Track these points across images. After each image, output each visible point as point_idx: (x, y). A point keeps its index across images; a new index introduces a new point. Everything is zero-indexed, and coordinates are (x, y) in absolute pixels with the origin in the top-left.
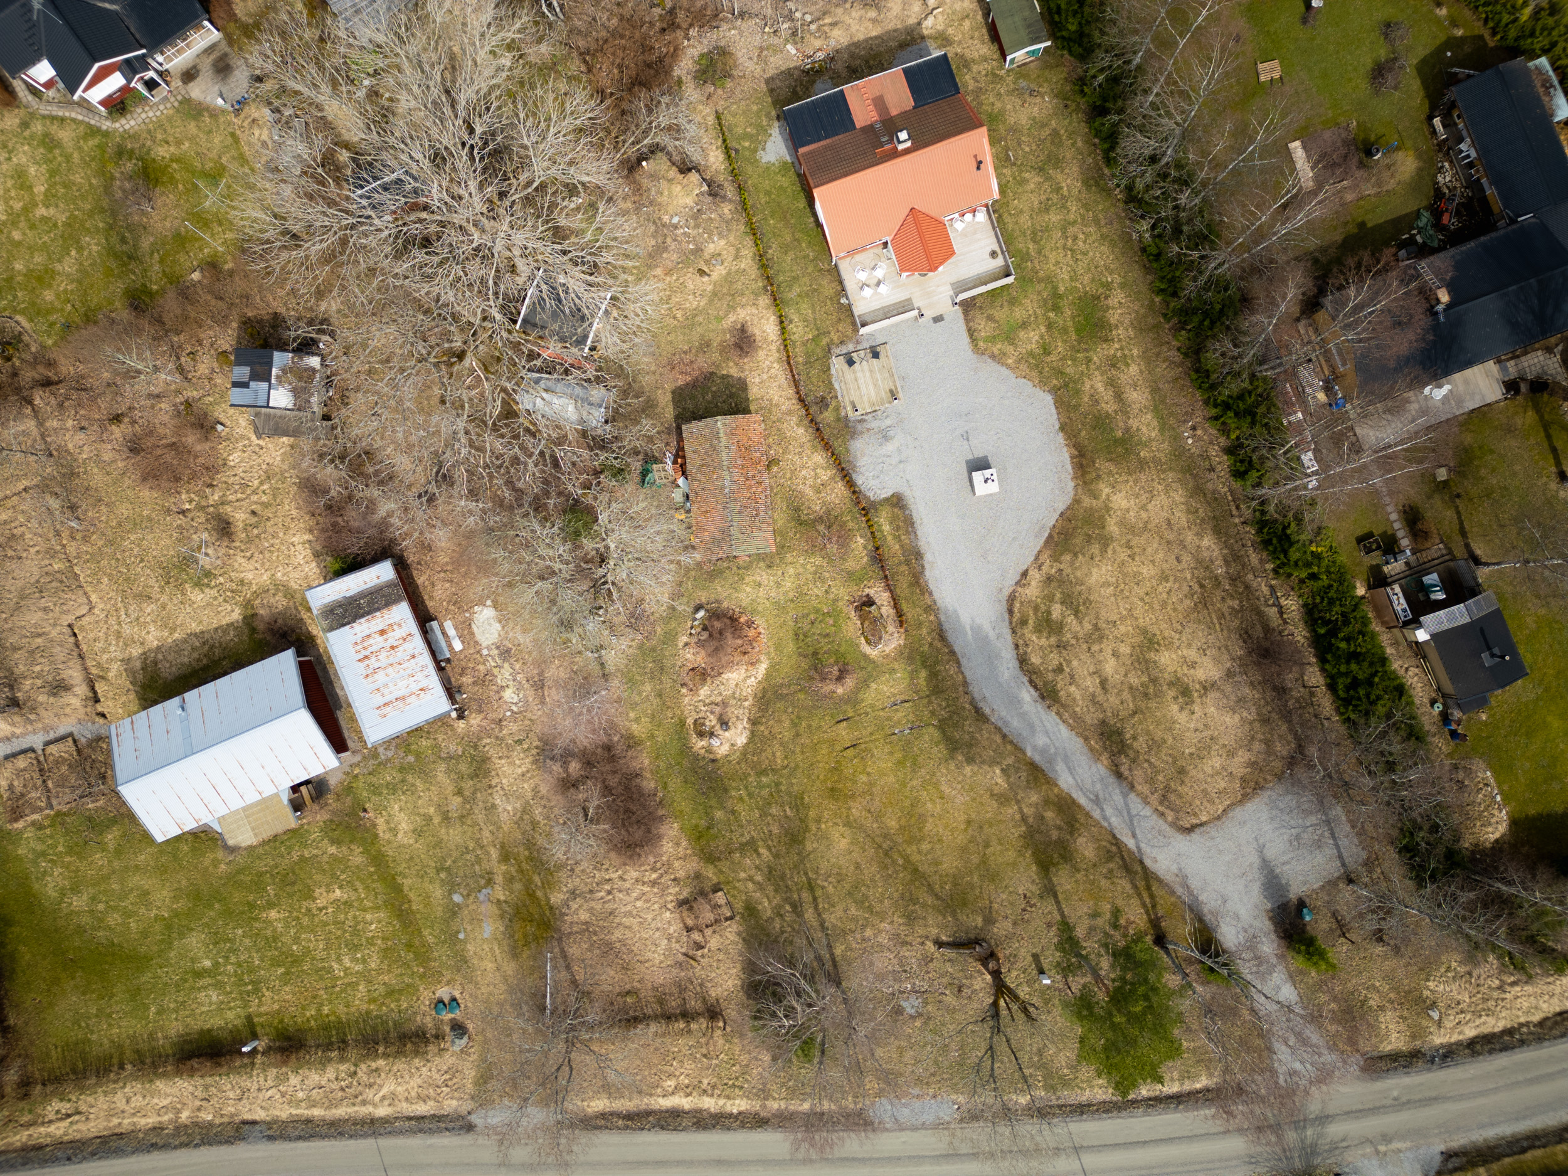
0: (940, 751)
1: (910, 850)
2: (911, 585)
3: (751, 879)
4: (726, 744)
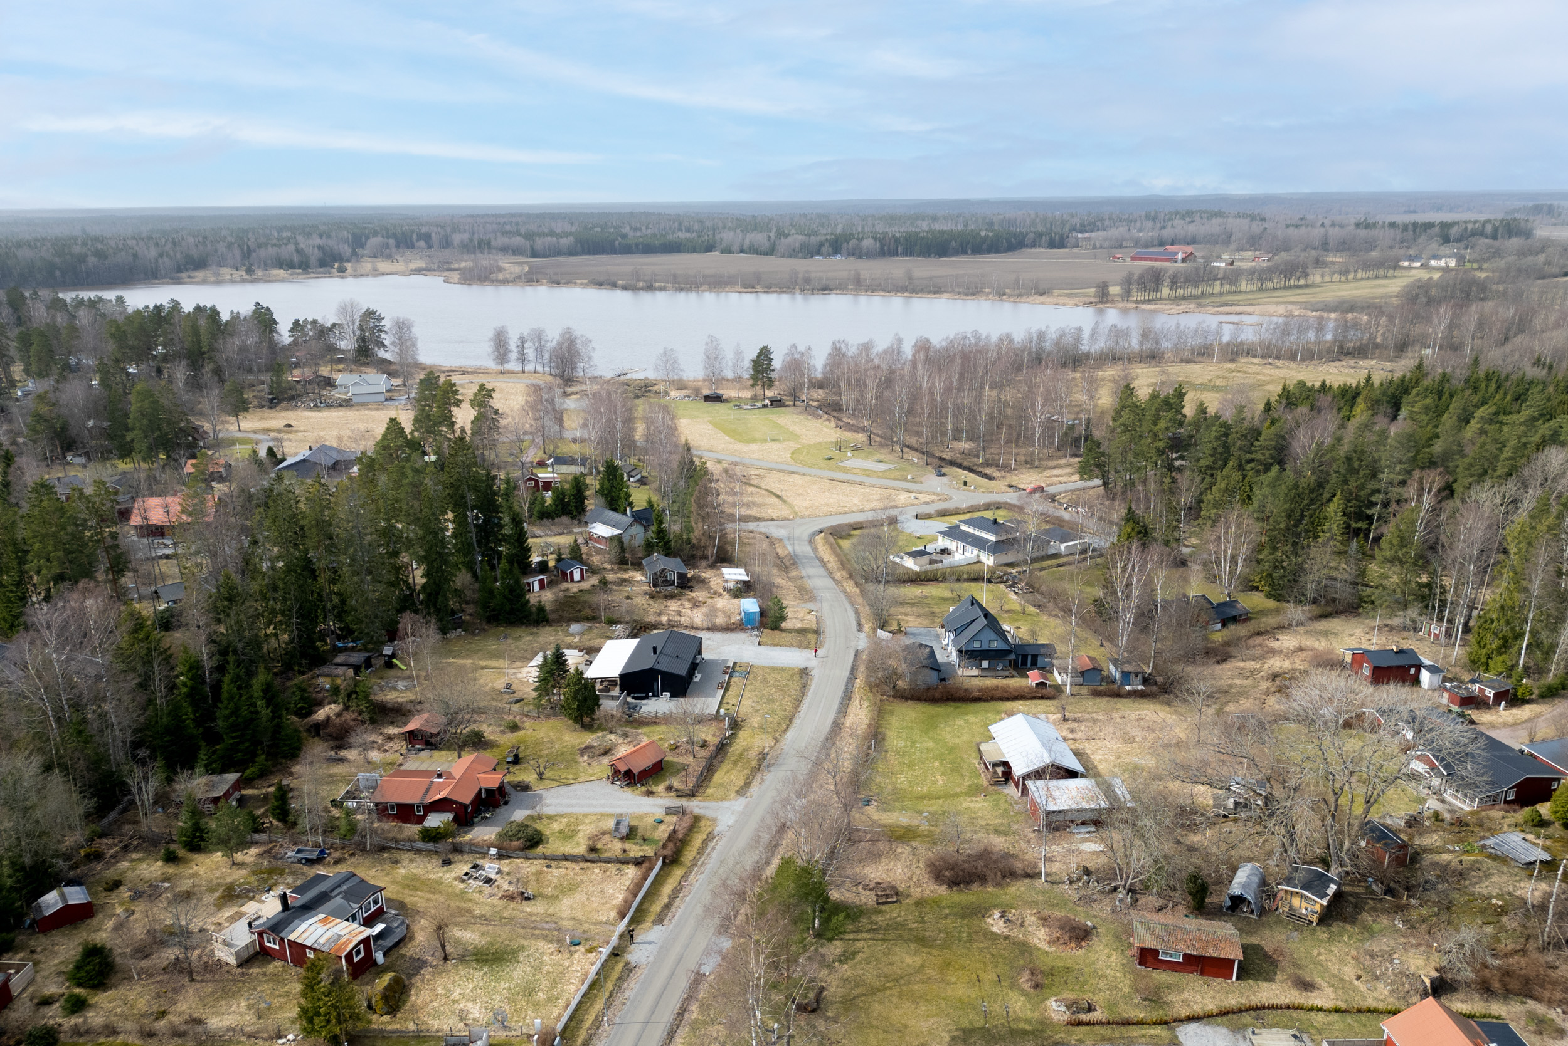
0: (965, 1024)
1: (895, 991)
2: (1103, 1036)
3: (899, 916)
4: (994, 922)
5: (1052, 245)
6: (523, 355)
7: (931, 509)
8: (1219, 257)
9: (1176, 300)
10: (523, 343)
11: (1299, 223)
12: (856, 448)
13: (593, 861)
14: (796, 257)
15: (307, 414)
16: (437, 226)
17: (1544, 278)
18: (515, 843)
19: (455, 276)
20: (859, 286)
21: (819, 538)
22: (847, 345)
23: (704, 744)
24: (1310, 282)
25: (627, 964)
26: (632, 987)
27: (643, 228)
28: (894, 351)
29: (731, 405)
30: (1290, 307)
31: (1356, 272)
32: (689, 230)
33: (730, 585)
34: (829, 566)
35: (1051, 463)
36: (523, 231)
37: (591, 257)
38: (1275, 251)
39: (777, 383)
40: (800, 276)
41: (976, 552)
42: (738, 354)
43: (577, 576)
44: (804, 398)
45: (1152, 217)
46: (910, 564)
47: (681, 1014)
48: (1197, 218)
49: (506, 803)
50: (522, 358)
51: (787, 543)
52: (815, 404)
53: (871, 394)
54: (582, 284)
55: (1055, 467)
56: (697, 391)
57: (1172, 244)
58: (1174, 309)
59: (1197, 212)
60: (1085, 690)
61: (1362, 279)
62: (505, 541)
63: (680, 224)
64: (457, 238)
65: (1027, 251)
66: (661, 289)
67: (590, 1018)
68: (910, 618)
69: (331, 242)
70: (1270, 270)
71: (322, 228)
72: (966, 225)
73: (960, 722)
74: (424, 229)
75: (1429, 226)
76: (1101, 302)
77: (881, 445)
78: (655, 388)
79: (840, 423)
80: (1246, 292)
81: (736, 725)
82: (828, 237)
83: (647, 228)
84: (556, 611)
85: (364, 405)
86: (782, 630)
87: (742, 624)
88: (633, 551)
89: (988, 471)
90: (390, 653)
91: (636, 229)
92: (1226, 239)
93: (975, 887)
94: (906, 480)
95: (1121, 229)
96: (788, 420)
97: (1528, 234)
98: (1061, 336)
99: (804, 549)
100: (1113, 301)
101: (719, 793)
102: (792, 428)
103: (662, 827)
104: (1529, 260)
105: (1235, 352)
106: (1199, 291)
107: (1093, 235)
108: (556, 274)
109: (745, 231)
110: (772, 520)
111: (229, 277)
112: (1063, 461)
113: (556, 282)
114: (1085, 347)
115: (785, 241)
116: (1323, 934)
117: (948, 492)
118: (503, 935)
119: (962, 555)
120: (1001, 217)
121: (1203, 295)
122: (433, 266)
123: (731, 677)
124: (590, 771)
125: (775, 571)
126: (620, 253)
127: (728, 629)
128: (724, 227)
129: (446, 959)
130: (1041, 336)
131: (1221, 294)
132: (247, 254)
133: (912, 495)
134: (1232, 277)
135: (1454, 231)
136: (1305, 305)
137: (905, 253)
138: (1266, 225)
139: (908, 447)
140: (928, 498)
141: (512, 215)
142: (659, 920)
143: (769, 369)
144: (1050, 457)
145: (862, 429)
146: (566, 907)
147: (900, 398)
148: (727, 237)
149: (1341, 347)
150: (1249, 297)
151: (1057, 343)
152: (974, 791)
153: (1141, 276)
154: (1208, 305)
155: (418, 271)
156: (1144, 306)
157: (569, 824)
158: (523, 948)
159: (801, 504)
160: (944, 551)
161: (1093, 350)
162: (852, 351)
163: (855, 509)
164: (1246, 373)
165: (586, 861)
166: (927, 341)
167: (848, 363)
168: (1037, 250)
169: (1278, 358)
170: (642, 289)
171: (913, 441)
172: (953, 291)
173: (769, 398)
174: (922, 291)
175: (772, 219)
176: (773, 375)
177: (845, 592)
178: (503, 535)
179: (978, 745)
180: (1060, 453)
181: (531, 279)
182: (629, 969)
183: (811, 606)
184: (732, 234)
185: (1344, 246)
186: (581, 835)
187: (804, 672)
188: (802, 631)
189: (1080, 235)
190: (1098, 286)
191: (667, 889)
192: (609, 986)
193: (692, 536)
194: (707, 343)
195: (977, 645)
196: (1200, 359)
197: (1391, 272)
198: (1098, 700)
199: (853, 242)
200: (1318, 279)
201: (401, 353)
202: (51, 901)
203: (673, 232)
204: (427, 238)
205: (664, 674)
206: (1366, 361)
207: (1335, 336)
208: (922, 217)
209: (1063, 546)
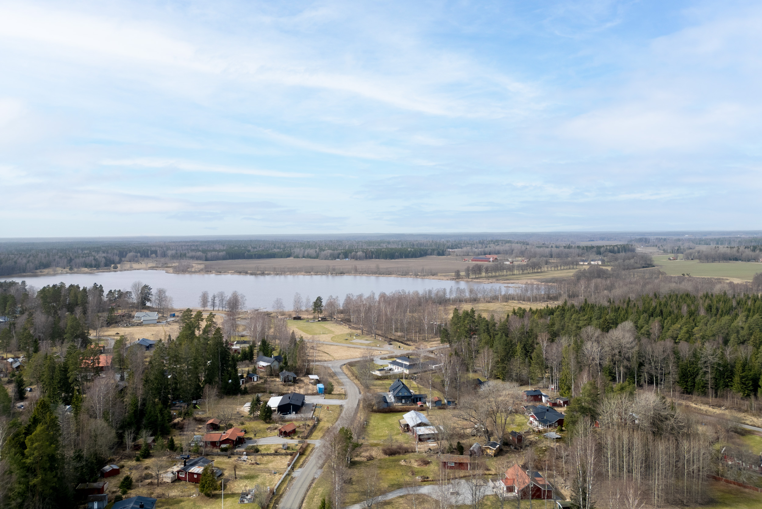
0: (392, 483)
3: (374, 463)
4: (402, 463)
5: (439, 254)
6: (214, 303)
7: (386, 356)
8: (508, 260)
9: (488, 278)
10: (214, 298)
11: (542, 245)
12: (357, 336)
13: (277, 455)
14: (328, 259)
15: (123, 329)
16: (160, 247)
17: (635, 269)
18: (251, 451)
19: (171, 270)
20: (356, 272)
21: (344, 367)
22: (353, 296)
23: (309, 426)
24: (543, 271)
25: (292, 477)
26: (294, 482)
27: (258, 248)
28: (371, 298)
29: (305, 321)
30: (533, 281)
31: (561, 266)
32: (279, 248)
33: (312, 381)
34: (348, 375)
35: (432, 340)
36: (200, 249)
37: (233, 261)
38: (529, 258)
39: (323, 312)
40: (331, 268)
41: (402, 369)
42: (308, 300)
43: (255, 379)
44: (335, 317)
45: (482, 243)
46: (378, 373)
47: (310, 486)
48: (500, 244)
49: (245, 443)
50: (214, 305)
51: (331, 368)
52: (340, 320)
53: (363, 315)
54: (231, 273)
55: (434, 341)
56: (290, 316)
57: (490, 254)
58: (487, 281)
59: (500, 241)
60: (436, 408)
61: (564, 269)
62: (230, 366)
63: (275, 245)
64: (170, 253)
65: (428, 257)
66: (268, 274)
67: (283, 488)
68: (378, 390)
69: (110, 255)
70: (527, 265)
71: (103, 248)
72: (402, 246)
73: (394, 418)
74: (153, 249)
75: (592, 247)
76: (457, 279)
77: (367, 334)
78: (272, 315)
79: (350, 327)
80: (517, 275)
81: (319, 420)
82: (342, 251)
83: (260, 247)
84: (250, 390)
85: (148, 325)
86: (332, 394)
87: (317, 393)
88: (275, 371)
89: (408, 343)
90: (195, 403)
91: (254, 248)
92: (510, 252)
93: (397, 455)
94: (377, 346)
95: (468, 248)
96: (329, 326)
97: (633, 250)
98: (438, 292)
99: (338, 370)
100: (462, 278)
101: (315, 438)
102: (331, 329)
103: (298, 446)
104: (627, 262)
105: (507, 298)
106: (497, 274)
107: (456, 250)
108: (219, 268)
109: (305, 248)
110: (325, 361)
111: (60, 272)
112: (437, 339)
113: (219, 272)
114: (448, 296)
115: (323, 253)
116: (495, 459)
117: (392, 350)
118: (252, 473)
119: (397, 370)
120: (417, 242)
121: (499, 276)
122: (159, 266)
123: (315, 408)
124: (271, 434)
125: (328, 377)
126: (247, 258)
127: (313, 394)
128: (295, 247)
129: (236, 478)
130: (430, 292)
131: (506, 275)
132: (70, 261)
133: (379, 352)
134: (511, 268)
135: (602, 250)
136: (538, 280)
137: (376, 258)
138: (528, 247)
139: (378, 335)
140: (385, 352)
141: (194, 242)
142: (300, 467)
143: (321, 306)
144: (432, 338)
145: (360, 329)
146: (270, 466)
147: (374, 315)
148: (297, 251)
149: (549, 296)
150: (518, 276)
151: (437, 295)
152: (398, 434)
153: (473, 268)
154: (501, 280)
155: (152, 268)
156: (475, 280)
157: (267, 447)
158: (259, 475)
159: (336, 355)
160: (390, 370)
161: (451, 298)
162: (355, 298)
163: (357, 357)
164: (510, 306)
165: (275, 455)
166: (385, 294)
167: (353, 303)
168: (433, 256)
169: (524, 301)
170: (260, 274)
171: (380, 333)
172: (396, 274)
173: (320, 318)
174: (383, 274)
175: (316, 243)
176: (323, 308)
177: (354, 383)
178: (229, 364)
179: (399, 420)
180: (435, 336)
181: (207, 270)
182: (293, 478)
183: (342, 387)
184: (299, 250)
185: (559, 256)
186: (271, 449)
187: (341, 406)
188: (339, 394)
189: (450, 250)
190: (455, 272)
191: (301, 461)
192: (287, 481)
193: (297, 365)
194: (295, 296)
195: (400, 394)
196: (494, 301)
197: (575, 267)
198: (440, 410)
199: (353, 253)
200: (546, 269)
201: (160, 304)
202: (107, 468)
203: (272, 249)
204: (155, 252)
205: (294, 405)
206: (557, 302)
207: (545, 292)
208: (384, 242)
209: (434, 367)
